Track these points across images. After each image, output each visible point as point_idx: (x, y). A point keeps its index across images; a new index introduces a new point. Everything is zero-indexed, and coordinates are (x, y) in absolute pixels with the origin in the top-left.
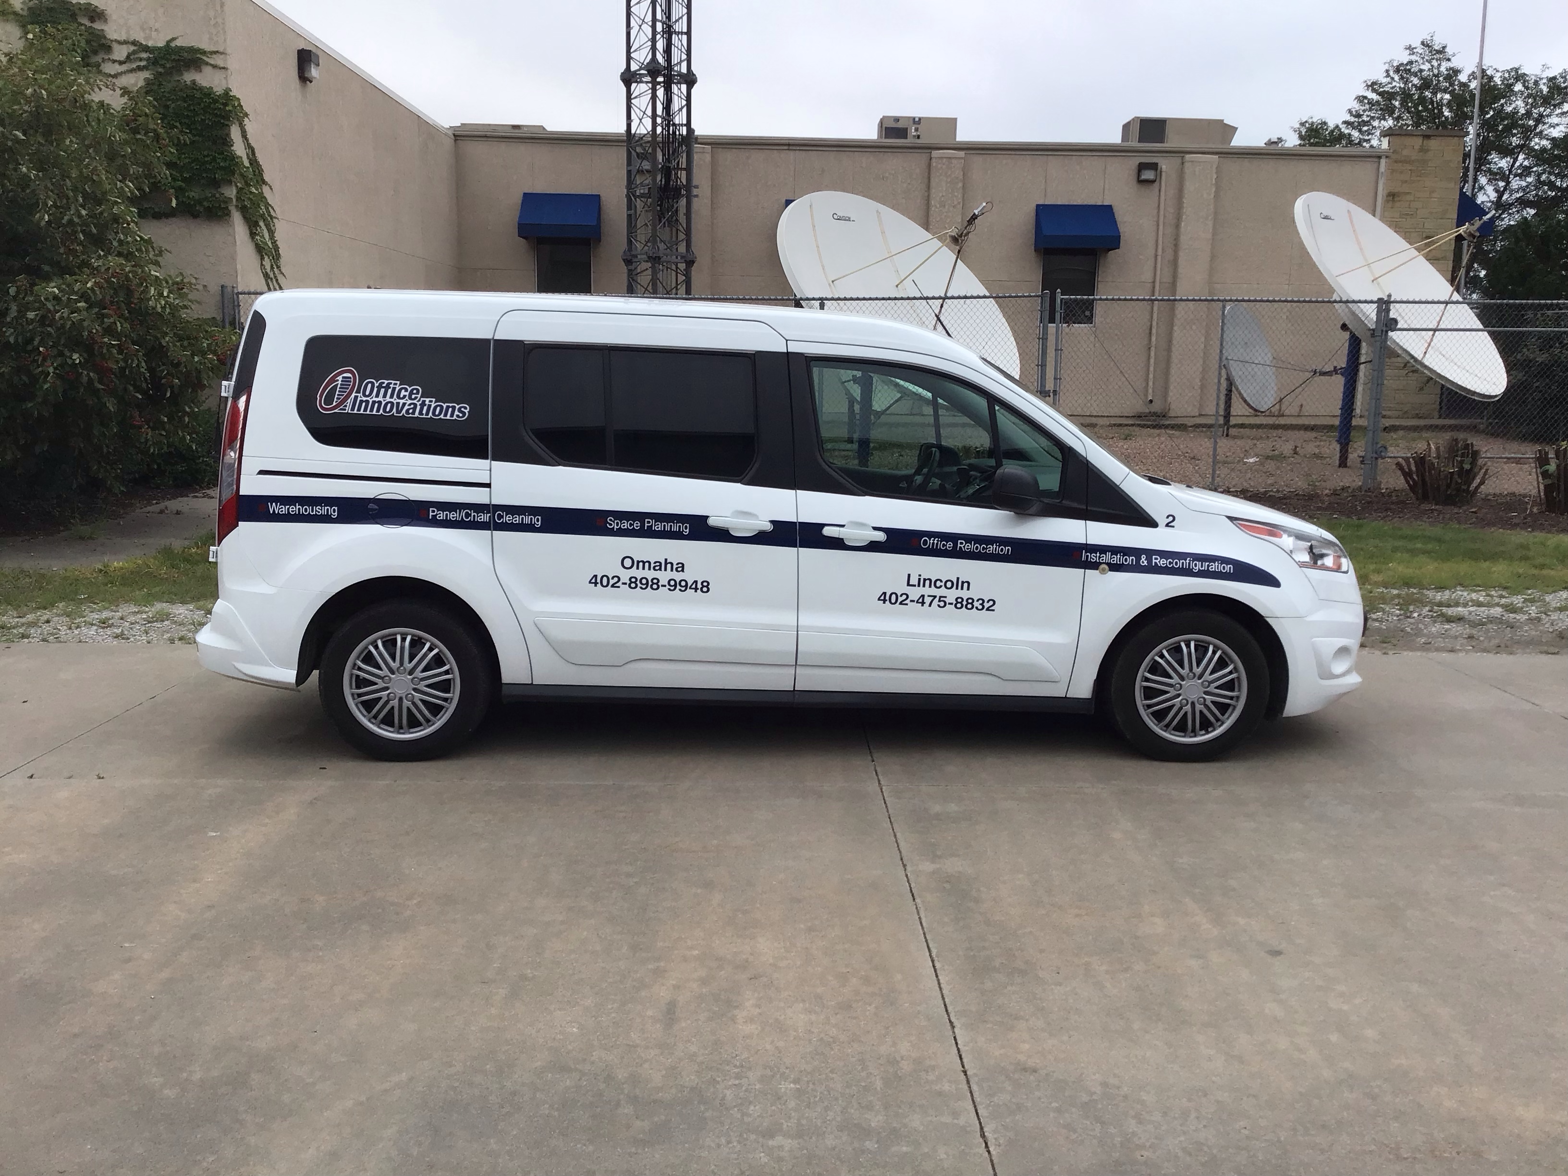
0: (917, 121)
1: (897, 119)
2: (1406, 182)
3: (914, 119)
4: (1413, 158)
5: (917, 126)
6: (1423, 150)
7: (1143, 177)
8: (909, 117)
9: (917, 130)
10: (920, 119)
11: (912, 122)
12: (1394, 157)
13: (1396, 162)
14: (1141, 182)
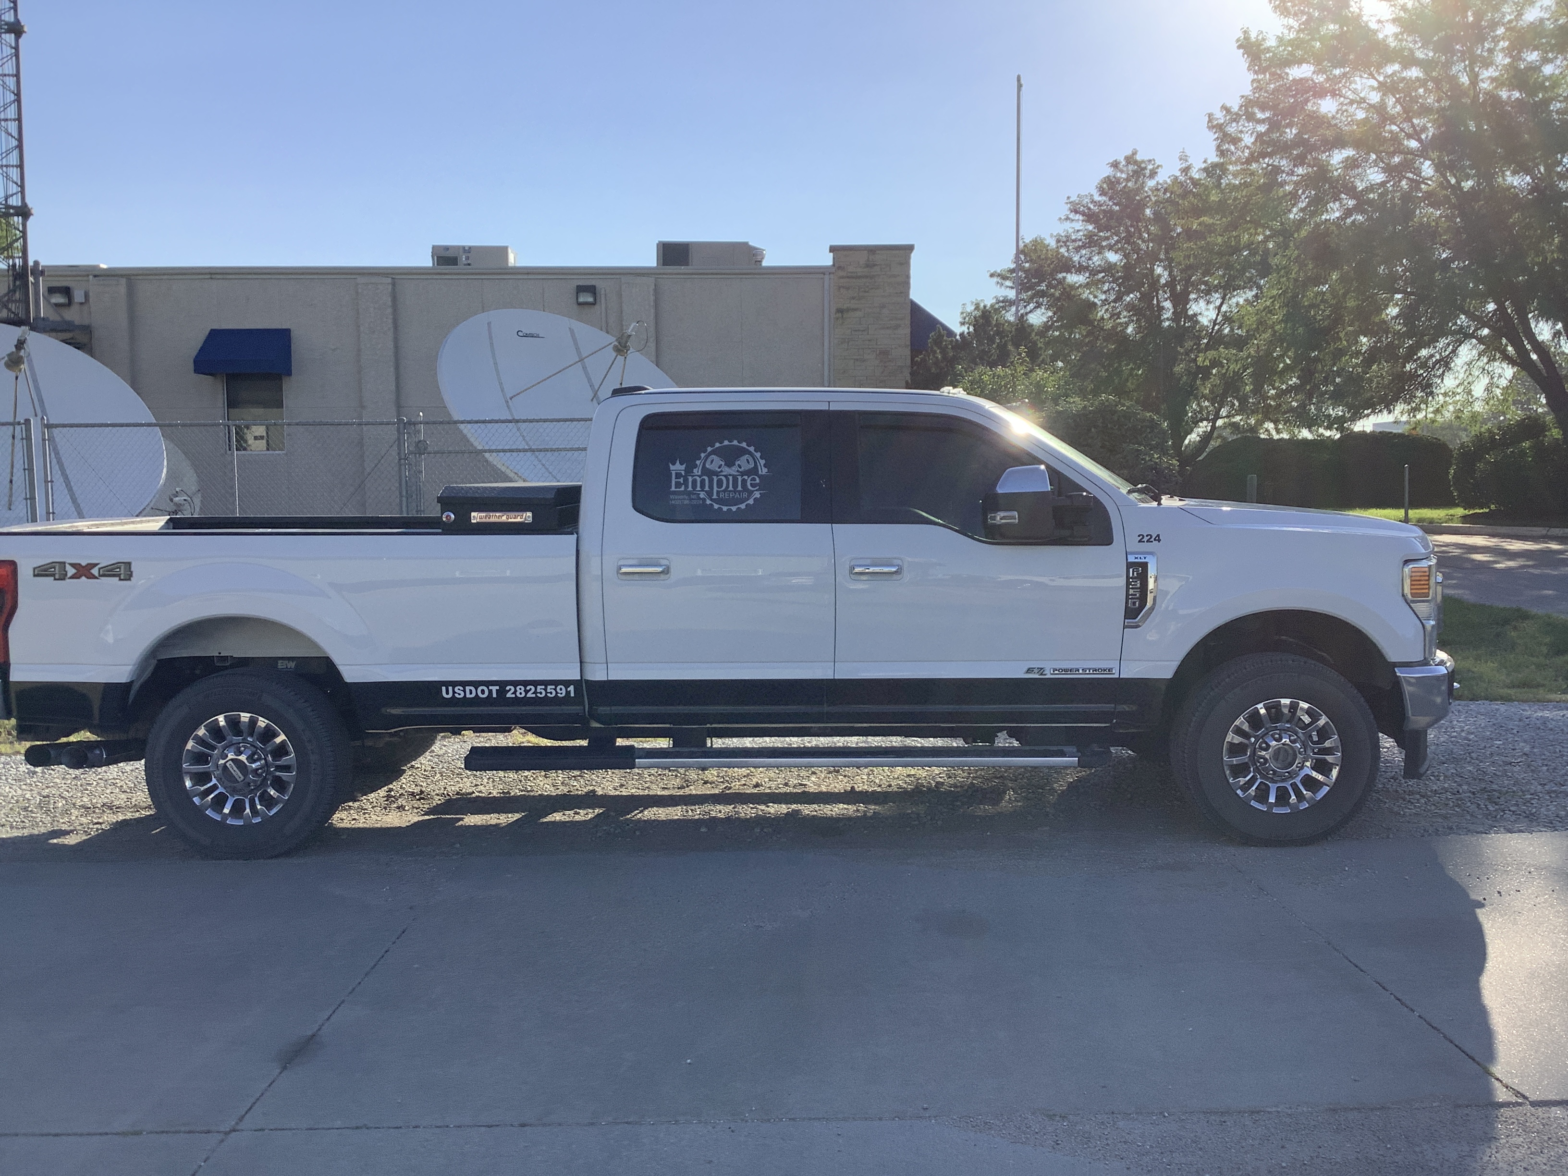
0: (468, 250)
1: (447, 248)
2: (853, 298)
3: (464, 247)
4: (859, 274)
5: (469, 255)
6: (867, 266)
7: (581, 299)
8: (458, 247)
9: (467, 258)
10: (470, 248)
11: (461, 251)
12: (841, 273)
13: (842, 277)
14: (579, 304)
